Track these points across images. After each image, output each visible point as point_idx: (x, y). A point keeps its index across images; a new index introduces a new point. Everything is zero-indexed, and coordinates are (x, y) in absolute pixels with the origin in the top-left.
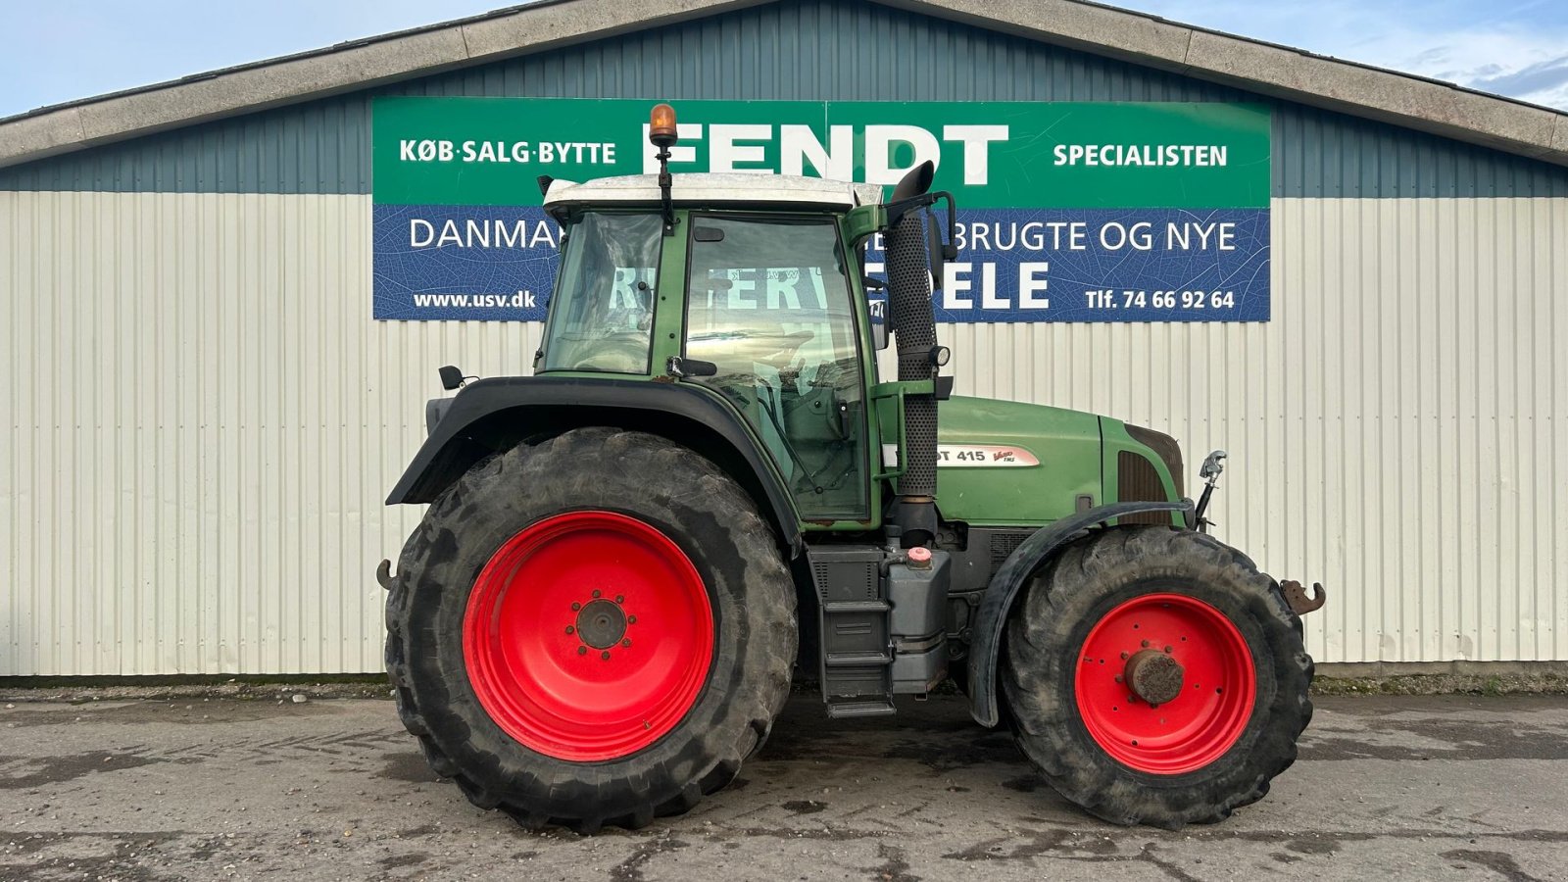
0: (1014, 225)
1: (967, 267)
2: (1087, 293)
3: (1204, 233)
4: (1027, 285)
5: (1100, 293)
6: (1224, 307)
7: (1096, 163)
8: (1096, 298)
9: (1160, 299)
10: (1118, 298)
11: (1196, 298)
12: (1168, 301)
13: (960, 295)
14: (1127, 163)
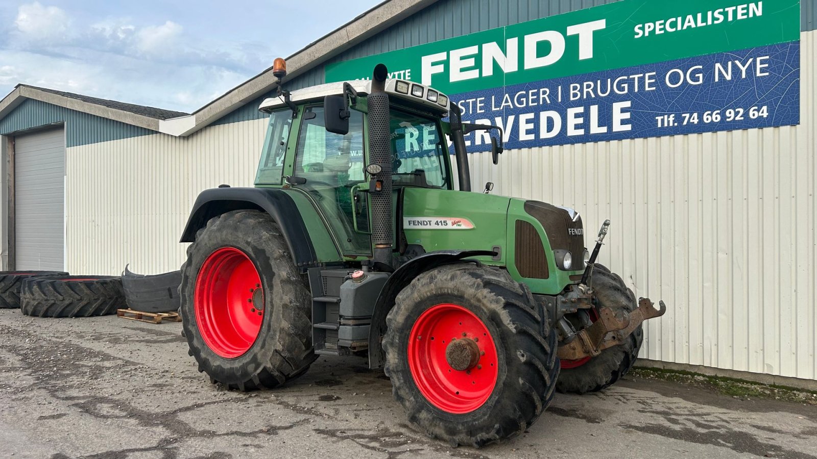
0: (609, 80)
1: (581, 110)
2: (657, 118)
3: (744, 66)
4: (618, 116)
5: (666, 117)
6: (760, 118)
7: (662, 32)
8: (663, 121)
9: (709, 117)
10: (678, 119)
11: (737, 114)
12: (716, 117)
13: (577, 127)
14: (685, 27)
